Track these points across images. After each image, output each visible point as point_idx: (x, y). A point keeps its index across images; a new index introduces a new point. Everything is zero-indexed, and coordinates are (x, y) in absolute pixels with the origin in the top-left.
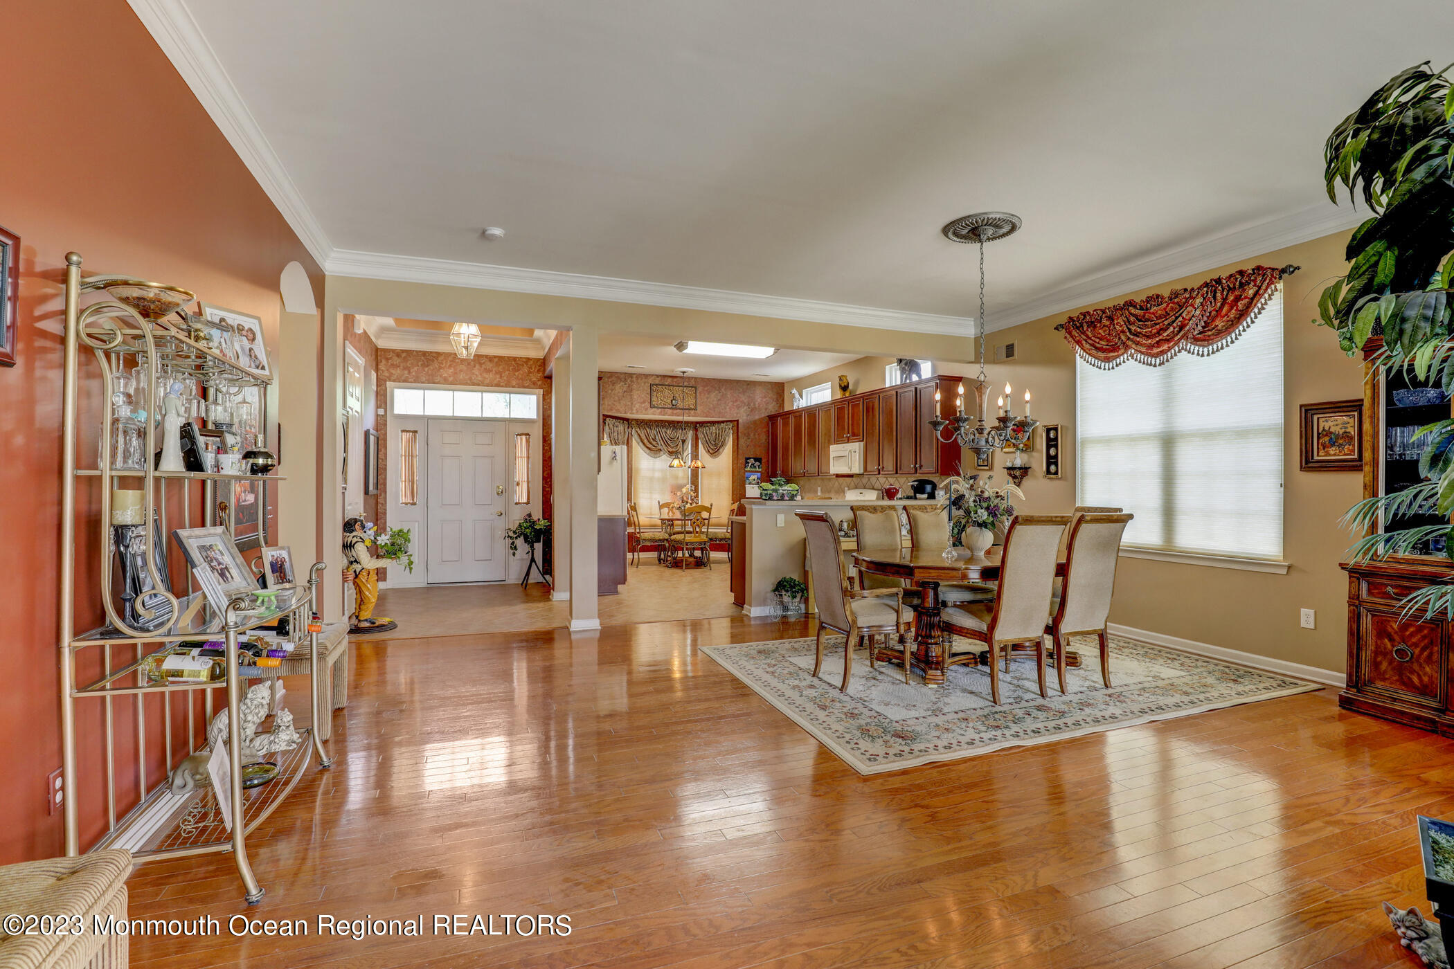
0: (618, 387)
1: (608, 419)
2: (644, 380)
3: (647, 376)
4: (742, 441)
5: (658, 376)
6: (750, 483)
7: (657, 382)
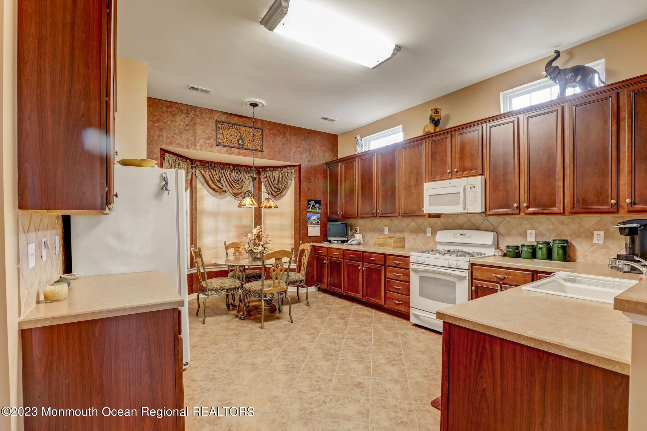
0: (178, 118)
1: (167, 156)
2: (208, 115)
3: (212, 111)
4: (304, 185)
5: (224, 113)
6: (312, 223)
7: (223, 120)
